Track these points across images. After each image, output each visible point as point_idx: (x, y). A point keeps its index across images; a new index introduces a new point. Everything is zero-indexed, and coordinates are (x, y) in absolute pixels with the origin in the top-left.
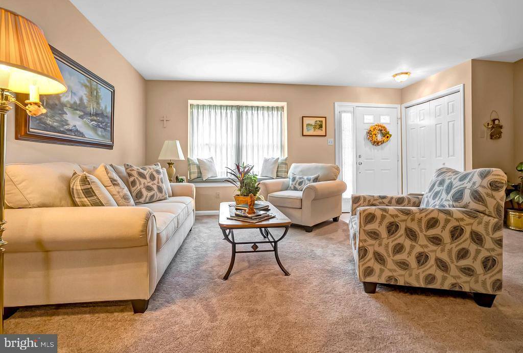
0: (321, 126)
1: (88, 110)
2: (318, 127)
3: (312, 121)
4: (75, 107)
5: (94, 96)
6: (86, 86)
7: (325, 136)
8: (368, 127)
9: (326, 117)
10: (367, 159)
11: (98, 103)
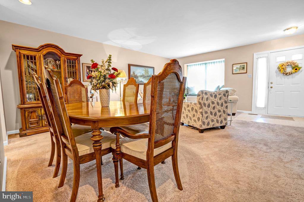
0: (244, 68)
1: (145, 76)
2: (242, 68)
3: (238, 66)
4: (141, 76)
5: (147, 72)
6: (144, 70)
7: (246, 73)
8: (278, 65)
9: (247, 63)
10: (278, 85)
11: (148, 73)
